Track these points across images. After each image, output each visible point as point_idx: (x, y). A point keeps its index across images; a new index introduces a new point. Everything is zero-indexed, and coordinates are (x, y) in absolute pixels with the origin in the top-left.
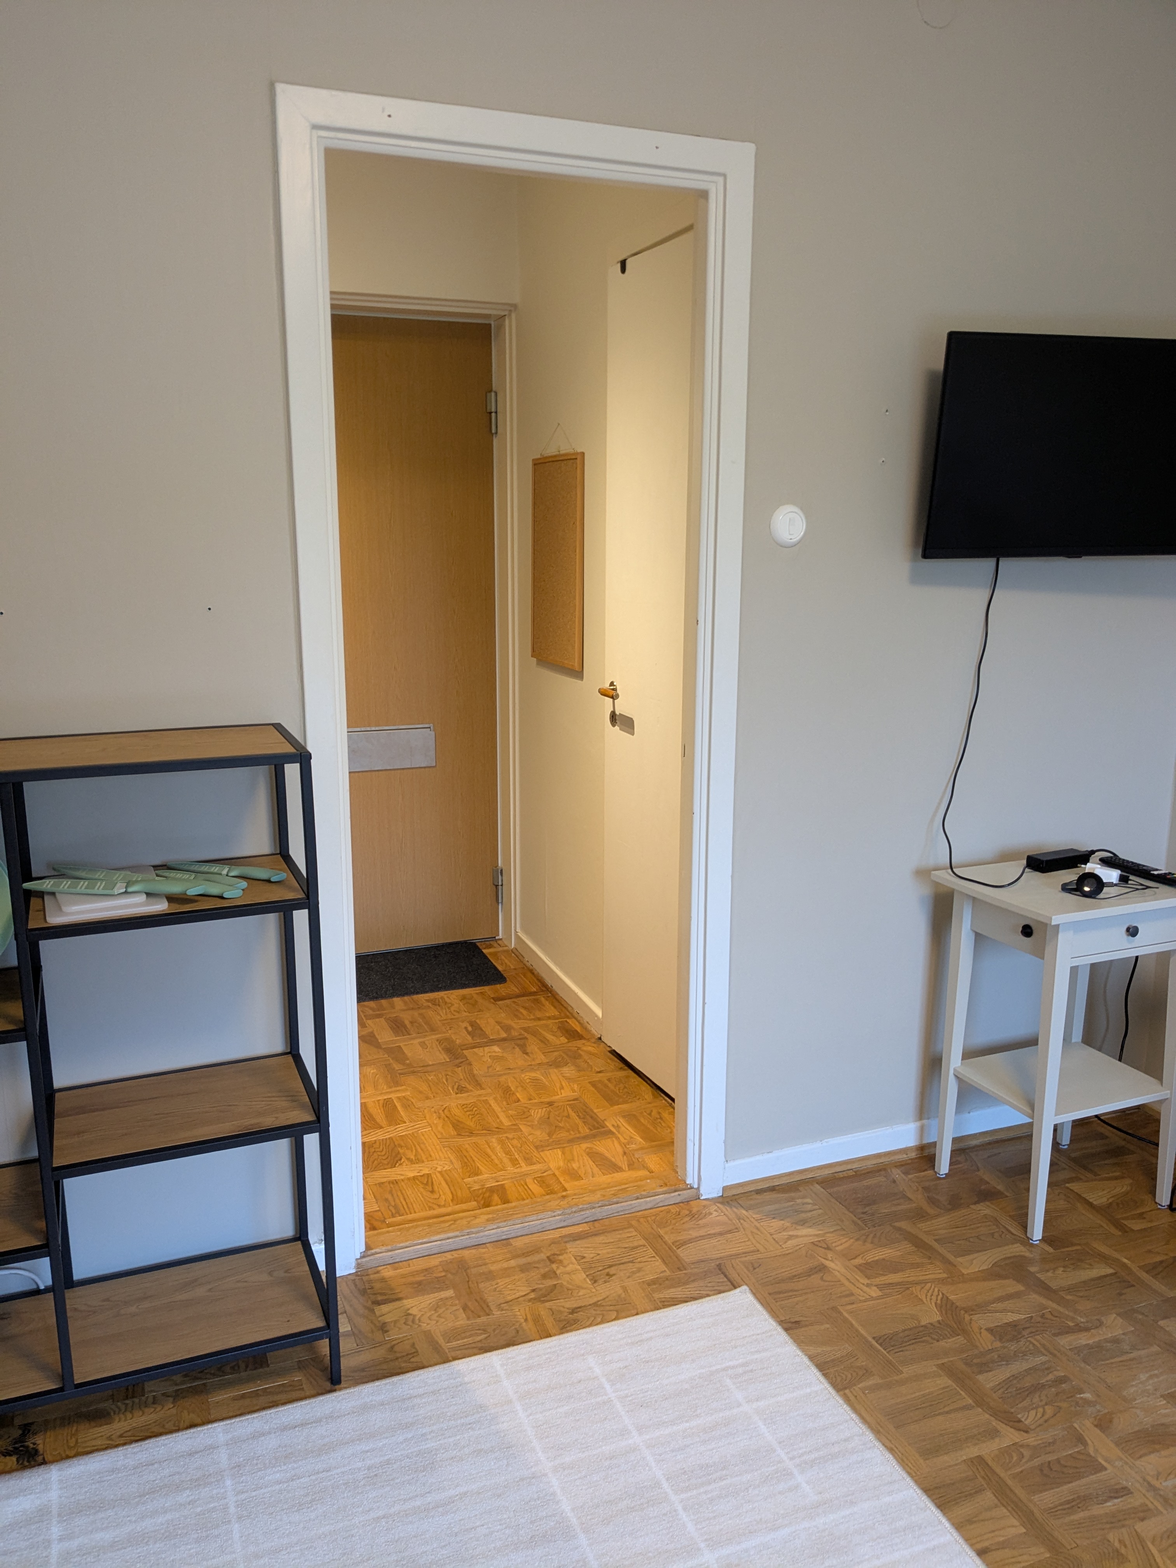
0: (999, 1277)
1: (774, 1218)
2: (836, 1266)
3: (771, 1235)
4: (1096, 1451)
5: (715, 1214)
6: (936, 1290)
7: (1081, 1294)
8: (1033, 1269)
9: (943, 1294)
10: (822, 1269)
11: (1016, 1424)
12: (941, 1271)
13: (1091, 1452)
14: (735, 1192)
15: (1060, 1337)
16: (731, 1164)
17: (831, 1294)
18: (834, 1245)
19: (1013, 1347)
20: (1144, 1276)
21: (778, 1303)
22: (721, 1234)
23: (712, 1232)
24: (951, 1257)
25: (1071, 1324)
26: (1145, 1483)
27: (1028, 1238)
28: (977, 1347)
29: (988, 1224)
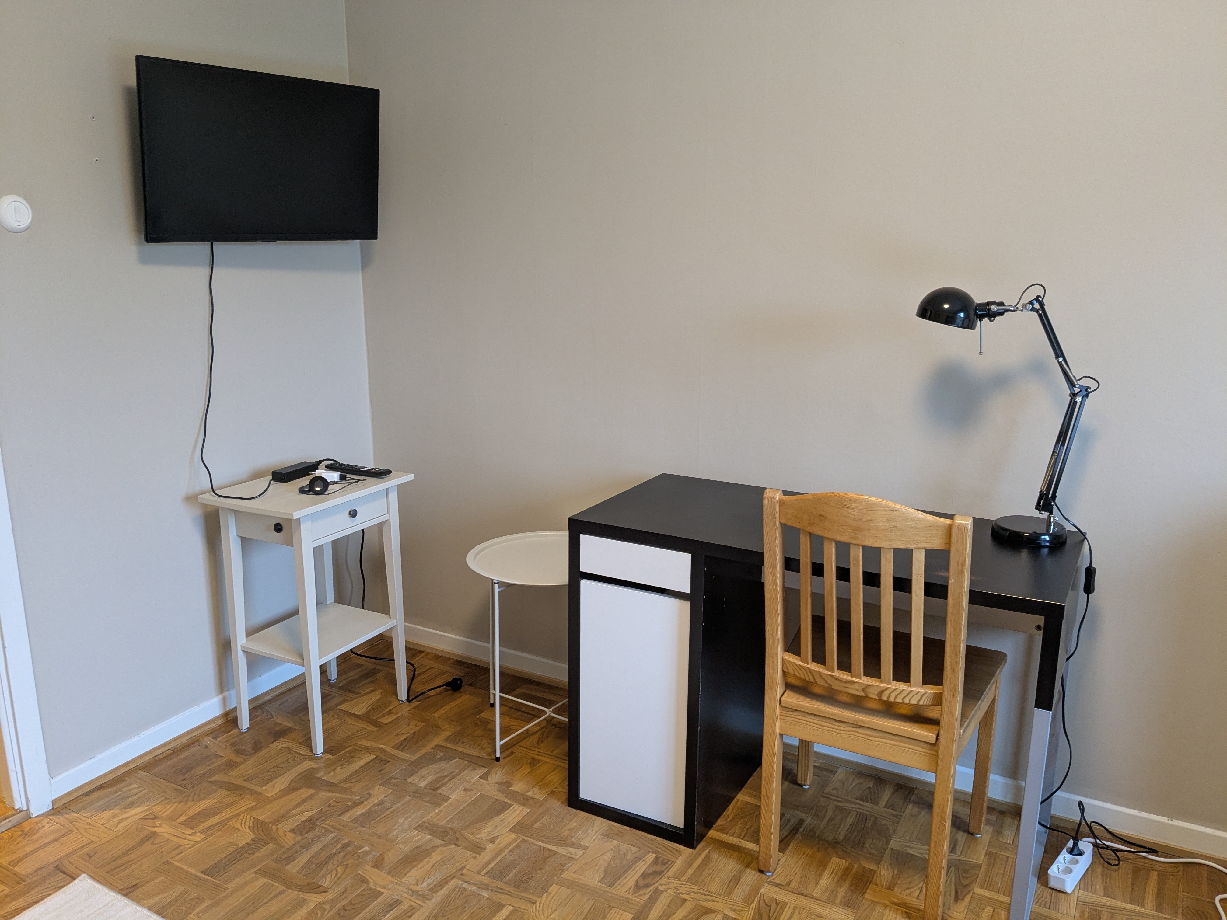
0: (295, 789)
1: (104, 811)
2: (163, 829)
3: (103, 825)
4: (375, 884)
5: (47, 826)
6: (248, 817)
7: (355, 780)
8: (318, 775)
9: (254, 818)
10: (153, 835)
11: (317, 890)
12: (251, 801)
13: (372, 885)
14: (65, 801)
15: (343, 816)
16: (55, 780)
17: (162, 852)
18: (160, 813)
19: (310, 835)
20: (395, 752)
21: (116, 877)
22: (56, 840)
23: (47, 841)
24: (257, 789)
25: (349, 803)
26: (410, 892)
27: (314, 754)
28: (283, 847)
29: (284, 754)
